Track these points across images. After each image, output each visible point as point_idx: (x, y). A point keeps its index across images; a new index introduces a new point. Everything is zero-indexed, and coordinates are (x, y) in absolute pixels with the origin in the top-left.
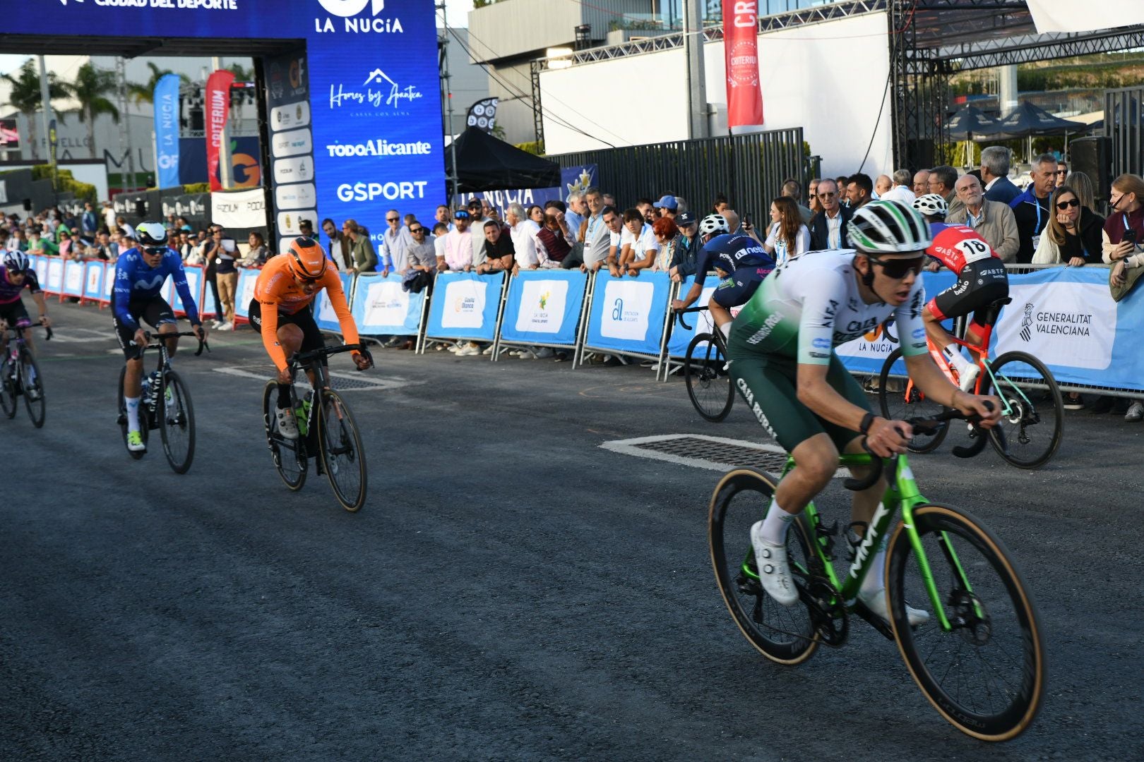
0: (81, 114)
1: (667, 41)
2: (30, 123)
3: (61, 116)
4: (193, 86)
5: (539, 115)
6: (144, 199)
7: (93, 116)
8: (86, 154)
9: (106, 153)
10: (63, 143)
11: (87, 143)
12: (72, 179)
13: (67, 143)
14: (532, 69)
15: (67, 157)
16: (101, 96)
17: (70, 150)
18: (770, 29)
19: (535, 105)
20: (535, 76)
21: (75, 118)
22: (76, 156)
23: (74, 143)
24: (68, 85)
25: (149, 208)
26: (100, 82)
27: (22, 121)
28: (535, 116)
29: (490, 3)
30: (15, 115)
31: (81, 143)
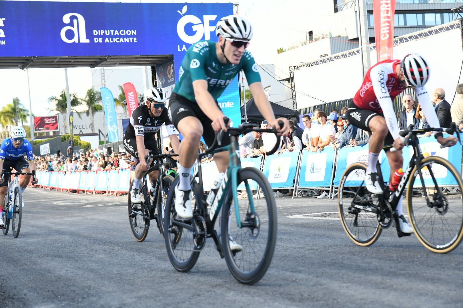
0: (88, 113)
1: (354, 52)
2: (64, 117)
3: (79, 114)
4: (140, 97)
5: (294, 92)
6: (112, 146)
7: (93, 113)
8: (90, 131)
9: (100, 131)
10: (79, 127)
11: (90, 127)
12: (80, 140)
13: (81, 127)
14: (290, 70)
15: (81, 133)
16: (96, 104)
17: (82, 130)
18: (403, 42)
19: (292, 88)
20: (292, 74)
21: (85, 114)
22: (84, 133)
23: (84, 127)
24: (82, 99)
25: (114, 150)
26: (97, 97)
27: (61, 117)
28: (292, 93)
29: (285, 50)
30: (58, 114)
31: (88, 127)
